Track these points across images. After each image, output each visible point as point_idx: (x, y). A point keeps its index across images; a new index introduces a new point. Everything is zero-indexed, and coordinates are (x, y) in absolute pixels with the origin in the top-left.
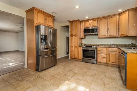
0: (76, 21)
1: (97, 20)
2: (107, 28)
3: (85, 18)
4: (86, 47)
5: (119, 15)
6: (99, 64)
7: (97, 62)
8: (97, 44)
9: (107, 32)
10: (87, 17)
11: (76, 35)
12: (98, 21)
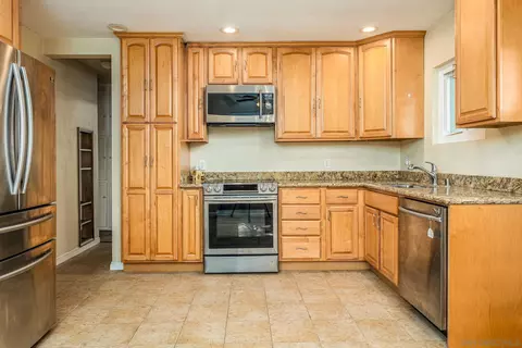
0: (163, 39)
1: (270, 51)
2: (313, 97)
3: (221, 30)
4: (227, 188)
5: (357, 46)
6: (288, 272)
7: (279, 263)
8: (264, 173)
9: (313, 115)
10: (229, 30)
11: (163, 122)
12: (274, 57)
